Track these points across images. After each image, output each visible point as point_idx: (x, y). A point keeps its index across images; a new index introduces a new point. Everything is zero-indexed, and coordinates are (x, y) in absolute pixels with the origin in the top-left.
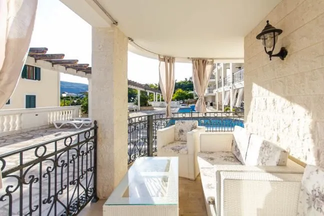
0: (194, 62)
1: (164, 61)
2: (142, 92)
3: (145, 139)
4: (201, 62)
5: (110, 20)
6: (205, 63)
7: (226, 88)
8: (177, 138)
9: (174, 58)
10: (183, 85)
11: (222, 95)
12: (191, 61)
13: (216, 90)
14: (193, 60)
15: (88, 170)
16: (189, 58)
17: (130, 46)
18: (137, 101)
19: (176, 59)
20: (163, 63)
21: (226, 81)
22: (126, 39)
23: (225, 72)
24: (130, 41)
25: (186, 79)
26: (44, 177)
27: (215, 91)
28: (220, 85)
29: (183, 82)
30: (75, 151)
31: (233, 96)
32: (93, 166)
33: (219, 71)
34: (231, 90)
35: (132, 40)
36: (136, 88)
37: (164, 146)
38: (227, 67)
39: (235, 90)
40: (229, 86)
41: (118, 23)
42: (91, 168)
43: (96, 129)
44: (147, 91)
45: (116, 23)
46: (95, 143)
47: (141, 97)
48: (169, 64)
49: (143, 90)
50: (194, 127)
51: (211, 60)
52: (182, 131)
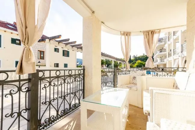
0: (145, 33)
1: (124, 35)
2: (115, 62)
3: (112, 82)
4: (150, 33)
5: (90, 11)
6: (154, 33)
7: (176, 57)
8: (132, 81)
9: (130, 33)
10: (141, 58)
11: (171, 63)
12: (143, 34)
13: (167, 59)
14: (144, 32)
15: (80, 90)
16: (141, 31)
17: (103, 27)
18: (112, 67)
19: (132, 33)
20: (123, 37)
21: (176, 51)
22: (100, 23)
23: (175, 46)
24: (102, 23)
25: (144, 54)
26: (59, 85)
27: (165, 60)
28: (170, 55)
29: (141, 56)
30: (73, 78)
31: (182, 62)
32: (82, 88)
33: (169, 45)
34: (180, 58)
35: (104, 23)
36: (111, 59)
37: (122, 85)
38: (177, 41)
39: (184, 57)
40: (178, 55)
41: (95, 12)
42: (82, 89)
43: (84, 70)
44: (118, 61)
45: (93, 12)
46: (84, 77)
47: (114, 65)
48: (127, 37)
49: (115, 60)
50: (143, 75)
51: (159, 30)
52: (135, 77)
